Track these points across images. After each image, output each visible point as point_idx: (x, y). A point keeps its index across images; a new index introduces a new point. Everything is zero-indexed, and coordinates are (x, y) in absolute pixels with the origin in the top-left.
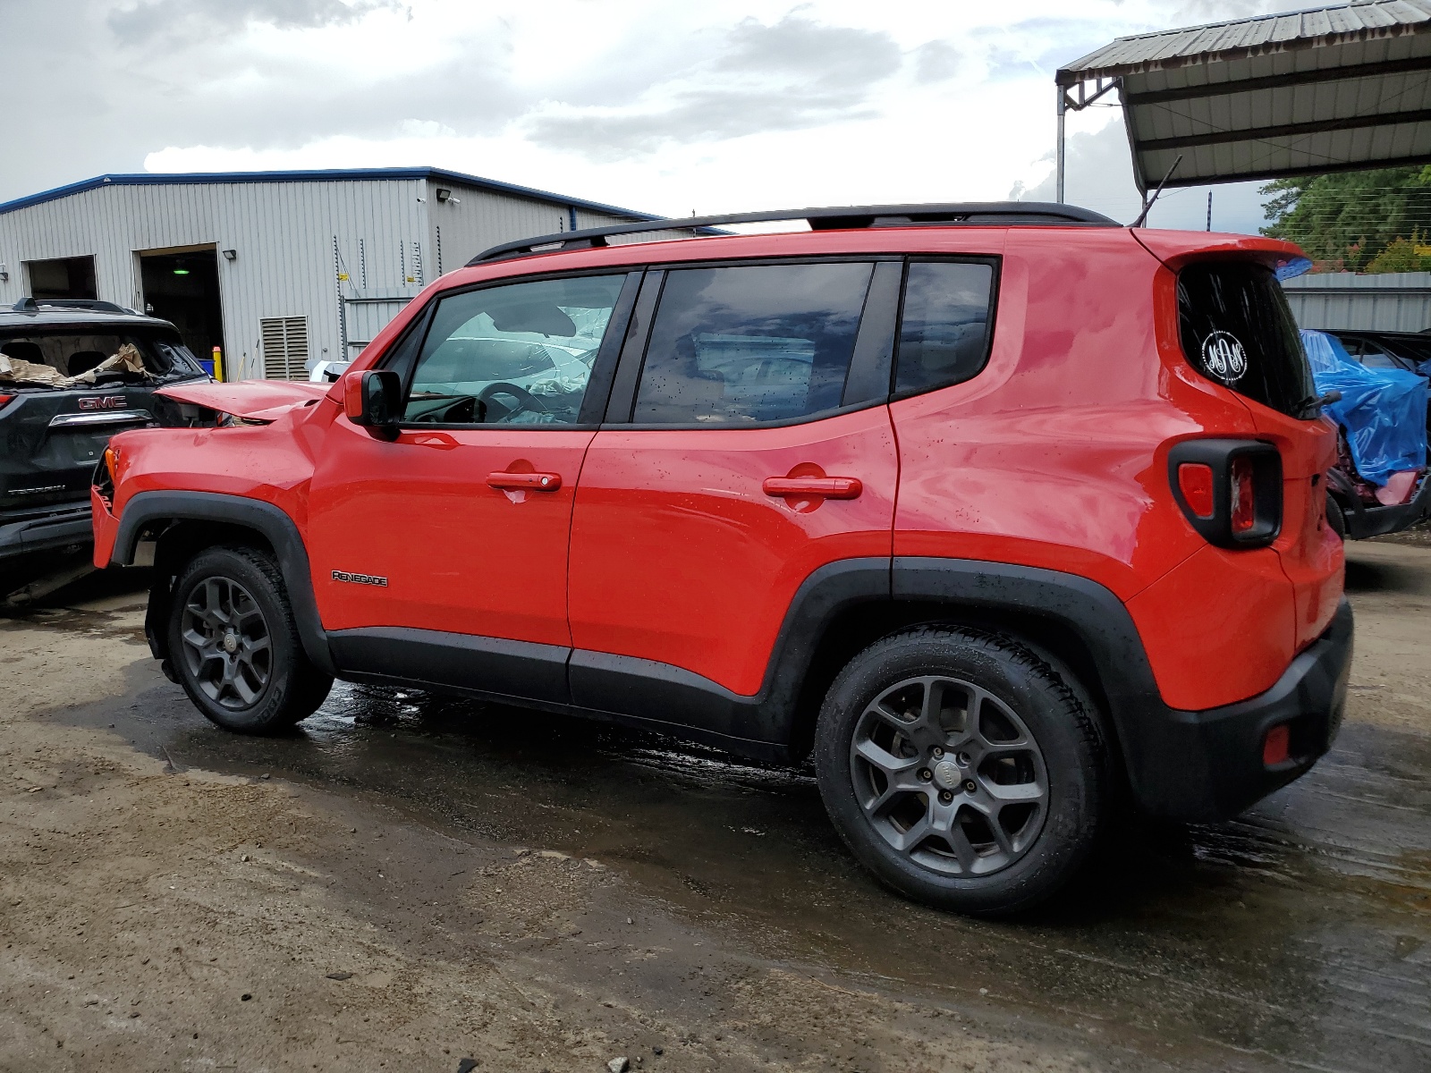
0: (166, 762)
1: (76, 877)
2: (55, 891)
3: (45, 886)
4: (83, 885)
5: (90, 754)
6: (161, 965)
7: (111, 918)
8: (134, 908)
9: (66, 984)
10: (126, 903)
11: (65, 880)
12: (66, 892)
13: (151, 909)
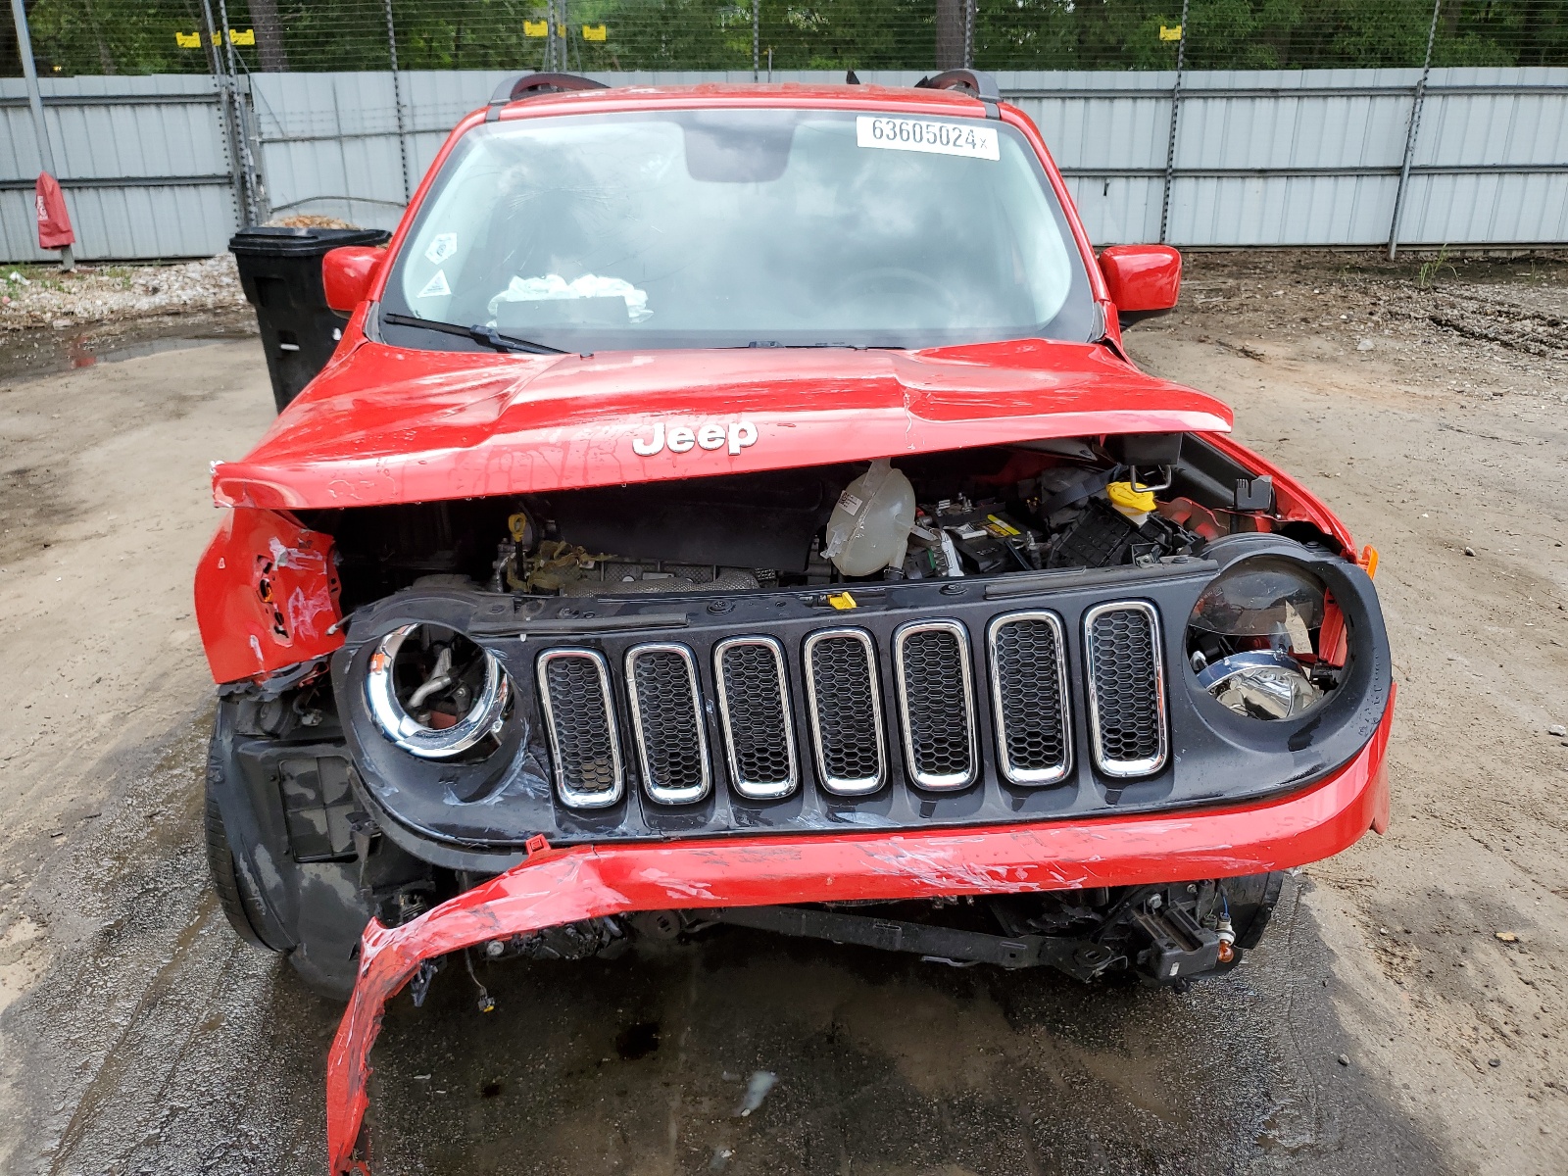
0: (1303, 900)
1: (1470, 771)
2: (1493, 765)
3: (1503, 773)
4: (1466, 760)
5: (1404, 997)
6: (1424, 677)
7: (1449, 721)
8: (1427, 719)
9: (1494, 692)
10: (1433, 727)
11: (1484, 773)
12: (1483, 759)
13: (1416, 714)
